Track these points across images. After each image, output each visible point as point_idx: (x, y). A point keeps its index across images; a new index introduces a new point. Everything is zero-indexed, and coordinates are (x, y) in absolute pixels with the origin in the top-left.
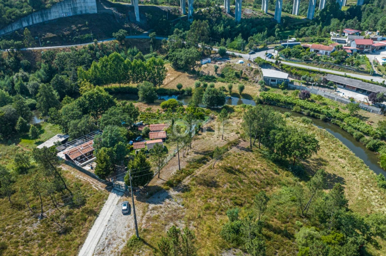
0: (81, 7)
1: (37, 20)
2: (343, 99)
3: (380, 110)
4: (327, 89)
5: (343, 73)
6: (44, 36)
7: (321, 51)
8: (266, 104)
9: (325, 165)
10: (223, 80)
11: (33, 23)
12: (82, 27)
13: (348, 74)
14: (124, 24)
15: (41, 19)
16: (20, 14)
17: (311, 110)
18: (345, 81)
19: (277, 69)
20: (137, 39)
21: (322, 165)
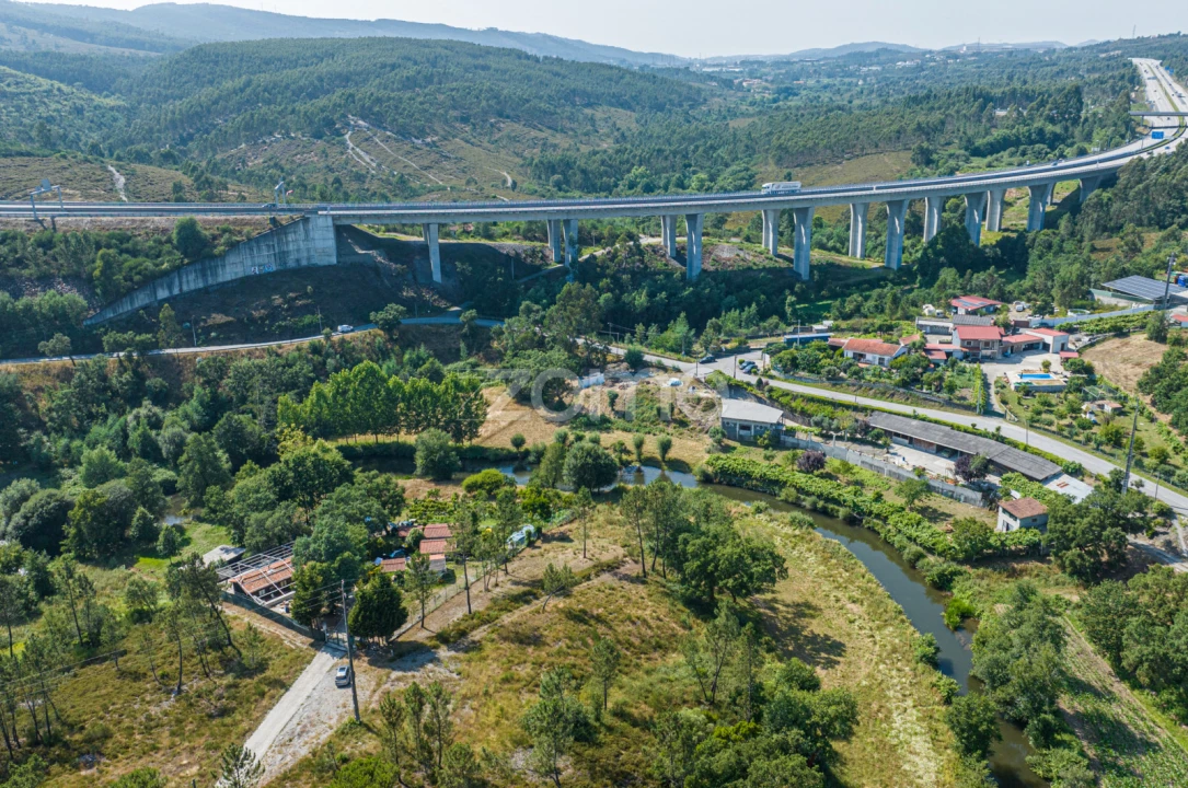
0: (298, 250)
1: (191, 282)
2: (900, 472)
3: (979, 495)
4: (869, 448)
5: (908, 410)
6: (205, 321)
7: (869, 357)
8: (720, 483)
9: (813, 617)
10: (629, 425)
11: (181, 290)
12: (296, 298)
13: (921, 411)
14: (401, 290)
15: (200, 280)
16: (153, 272)
17: (820, 496)
18: (912, 428)
19: (760, 400)
20: (430, 325)
21: (804, 615)
